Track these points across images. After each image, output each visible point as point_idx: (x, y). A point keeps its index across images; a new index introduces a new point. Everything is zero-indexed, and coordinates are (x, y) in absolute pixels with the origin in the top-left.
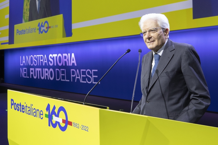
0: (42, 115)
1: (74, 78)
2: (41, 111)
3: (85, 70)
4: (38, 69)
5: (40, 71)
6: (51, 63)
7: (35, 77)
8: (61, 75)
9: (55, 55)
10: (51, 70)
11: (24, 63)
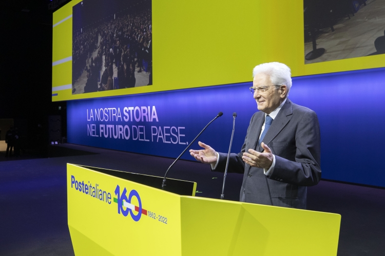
0: (110, 198)
1: (155, 137)
2: (109, 193)
3: (169, 127)
4: (110, 126)
5: (112, 128)
6: (126, 118)
7: (106, 136)
8: (139, 133)
9: (131, 109)
10: (126, 126)
11: (92, 118)
